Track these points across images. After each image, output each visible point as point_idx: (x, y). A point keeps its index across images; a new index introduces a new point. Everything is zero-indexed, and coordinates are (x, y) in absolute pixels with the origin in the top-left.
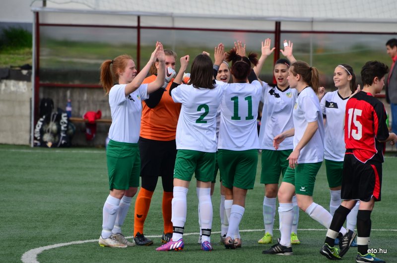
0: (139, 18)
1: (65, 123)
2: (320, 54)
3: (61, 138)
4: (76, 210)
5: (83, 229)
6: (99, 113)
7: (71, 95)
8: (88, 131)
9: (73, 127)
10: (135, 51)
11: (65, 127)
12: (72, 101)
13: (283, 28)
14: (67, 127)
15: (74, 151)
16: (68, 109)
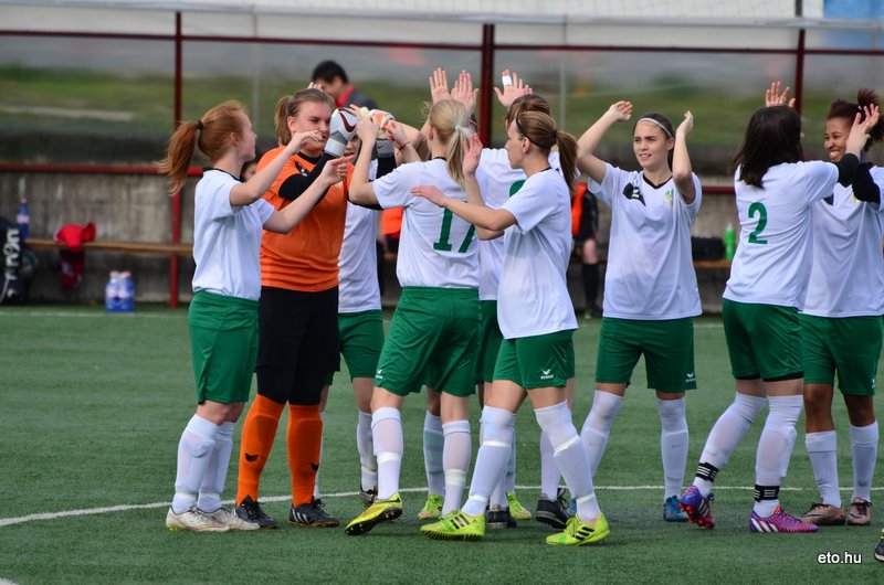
0: (178, 16)
1: (15, 251)
2: (581, 95)
3: (6, 284)
4: (38, 444)
5: (54, 487)
6: (91, 229)
7: (29, 189)
8: (66, 268)
9: (31, 260)
10: (171, 90)
11: (13, 260)
12: (30, 201)
13: (499, 39)
14: (19, 260)
15: (36, 314)
16: (22, 219)
